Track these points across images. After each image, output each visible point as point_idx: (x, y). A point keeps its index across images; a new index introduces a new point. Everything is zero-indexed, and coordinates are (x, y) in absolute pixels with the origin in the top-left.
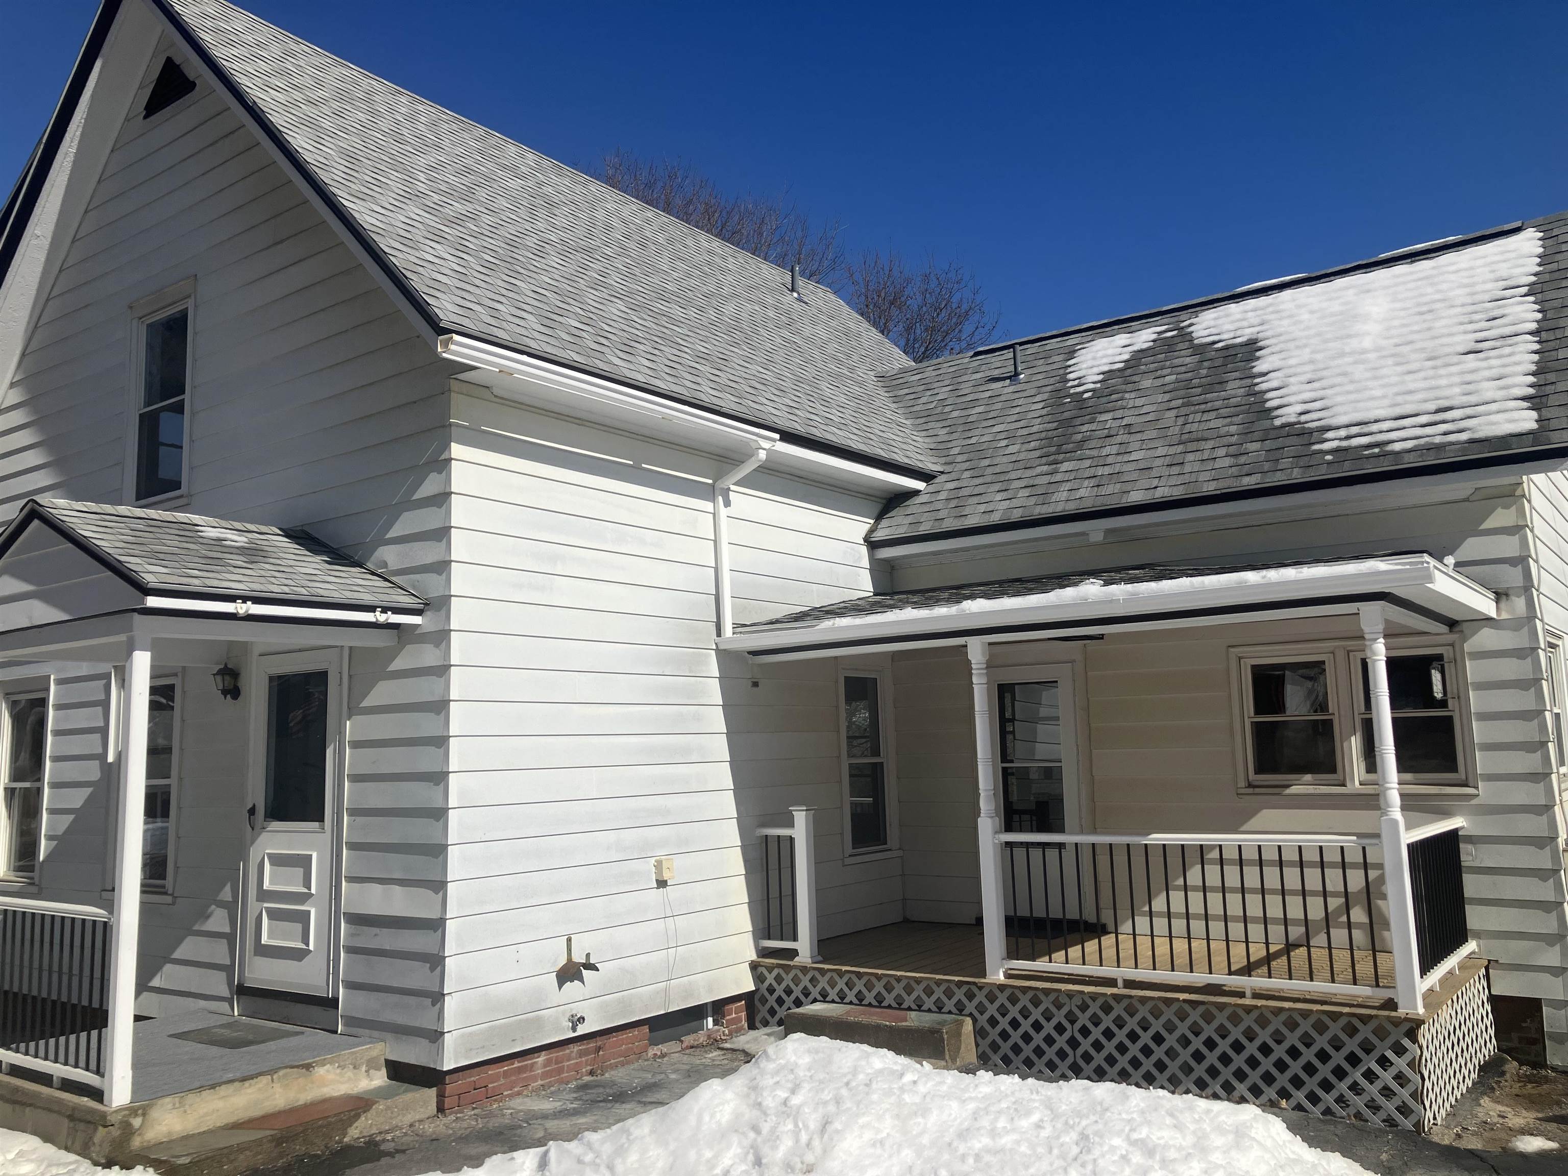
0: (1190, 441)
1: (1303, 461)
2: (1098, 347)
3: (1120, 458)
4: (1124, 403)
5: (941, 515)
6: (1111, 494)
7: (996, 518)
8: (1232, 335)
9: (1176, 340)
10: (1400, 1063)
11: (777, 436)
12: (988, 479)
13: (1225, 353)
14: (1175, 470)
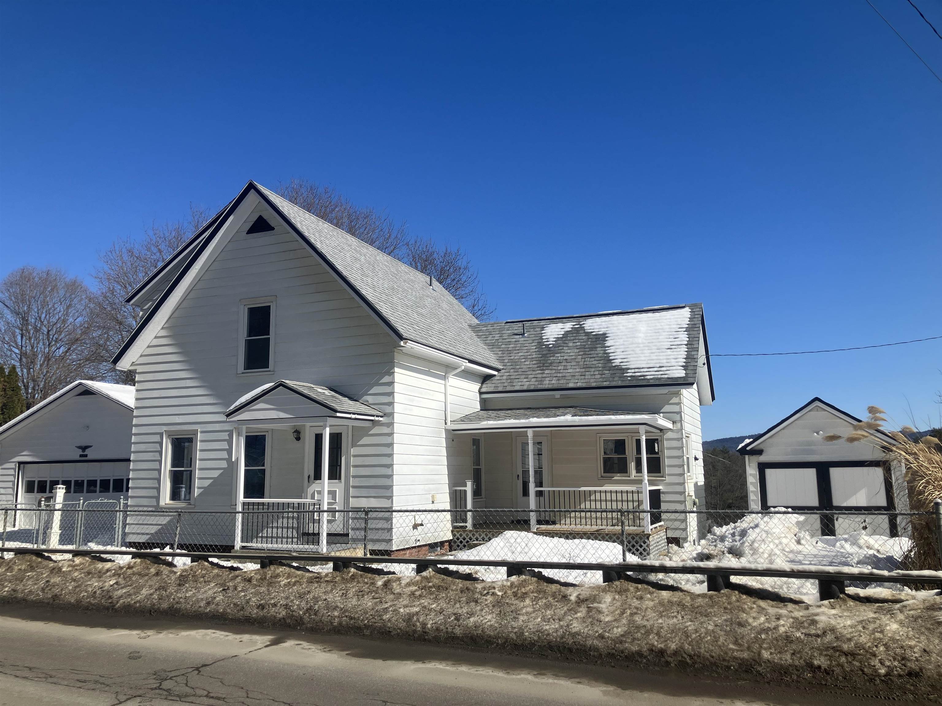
0: (587, 367)
1: (622, 379)
2: (553, 327)
3: (564, 371)
4: (564, 351)
5: (505, 385)
6: (562, 383)
7: (525, 388)
8: (597, 330)
9: (579, 329)
10: (644, 546)
11: (467, 361)
12: (520, 373)
13: (595, 337)
14: (583, 377)
